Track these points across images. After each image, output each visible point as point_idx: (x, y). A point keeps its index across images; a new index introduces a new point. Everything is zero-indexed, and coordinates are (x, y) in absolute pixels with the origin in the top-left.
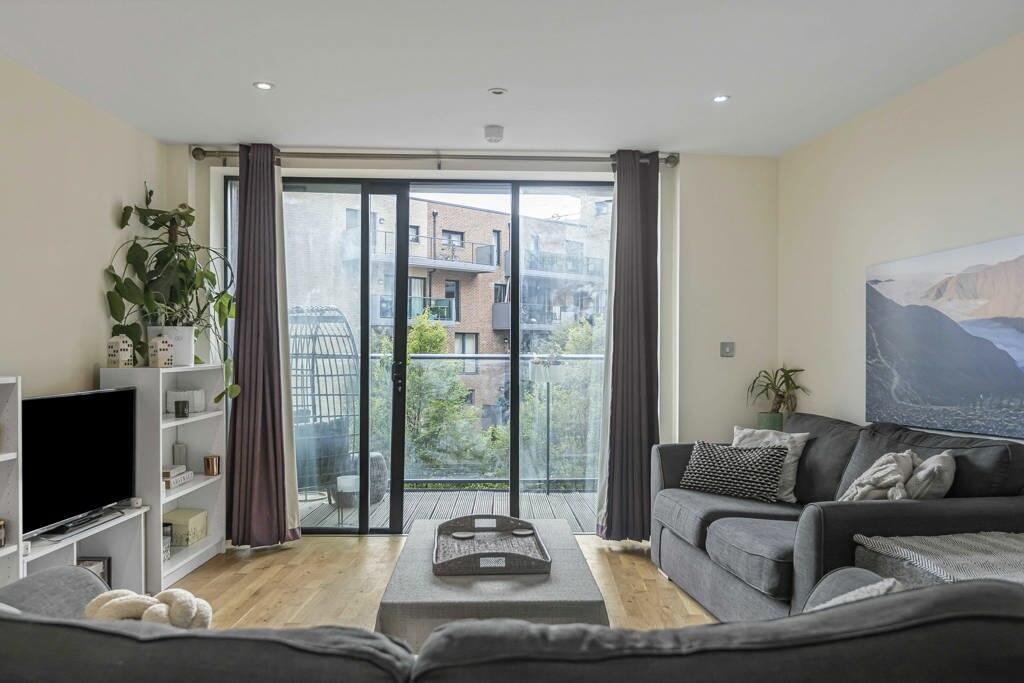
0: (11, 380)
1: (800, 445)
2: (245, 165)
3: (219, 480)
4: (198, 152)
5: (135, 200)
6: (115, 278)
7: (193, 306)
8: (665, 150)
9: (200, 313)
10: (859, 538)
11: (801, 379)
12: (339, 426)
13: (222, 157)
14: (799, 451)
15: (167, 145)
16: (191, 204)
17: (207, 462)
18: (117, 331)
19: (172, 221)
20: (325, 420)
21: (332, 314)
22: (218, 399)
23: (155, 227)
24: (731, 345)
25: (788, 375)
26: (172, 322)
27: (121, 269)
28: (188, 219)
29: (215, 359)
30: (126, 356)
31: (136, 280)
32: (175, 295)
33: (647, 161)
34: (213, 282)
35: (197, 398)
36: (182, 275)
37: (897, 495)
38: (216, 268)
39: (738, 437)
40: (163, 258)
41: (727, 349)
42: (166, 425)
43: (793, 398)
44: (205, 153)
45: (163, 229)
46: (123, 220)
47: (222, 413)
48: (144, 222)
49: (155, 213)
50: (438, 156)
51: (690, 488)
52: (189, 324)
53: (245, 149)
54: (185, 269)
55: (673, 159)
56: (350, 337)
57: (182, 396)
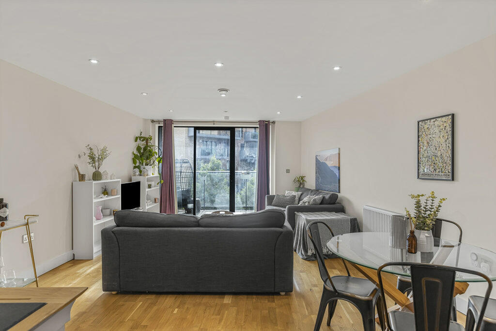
0: (119, 180)
1: (300, 195)
2: (165, 124)
3: (158, 204)
4: (153, 121)
5: (138, 135)
6: (134, 154)
7: (152, 161)
8: (271, 120)
9: (153, 162)
10: (296, 212)
11: (305, 179)
12: (188, 191)
13: (159, 122)
14: (299, 196)
15: (145, 120)
16: (151, 135)
17: (155, 200)
18: (135, 167)
19: (146, 140)
20: (184, 189)
21: (186, 161)
22: (158, 184)
23: (143, 141)
24: (289, 170)
25: (302, 178)
26: (147, 165)
27: (136, 152)
28: (151, 139)
29: (156, 174)
30: (138, 173)
31: (138, 154)
32: (147, 158)
33: (267, 123)
34: (157, 154)
35: (153, 183)
36: (149, 153)
37: (307, 204)
38: (157, 151)
39: (287, 193)
40: (145, 149)
41: (288, 171)
42: (147, 190)
43: (304, 183)
44: (154, 121)
45: (144, 141)
46: (136, 141)
47: (159, 187)
48: (140, 140)
49: (143, 137)
50: (214, 122)
51: (273, 206)
52: (151, 165)
53: (165, 120)
54: (150, 151)
55: (274, 122)
56: (191, 167)
57: (150, 183)
